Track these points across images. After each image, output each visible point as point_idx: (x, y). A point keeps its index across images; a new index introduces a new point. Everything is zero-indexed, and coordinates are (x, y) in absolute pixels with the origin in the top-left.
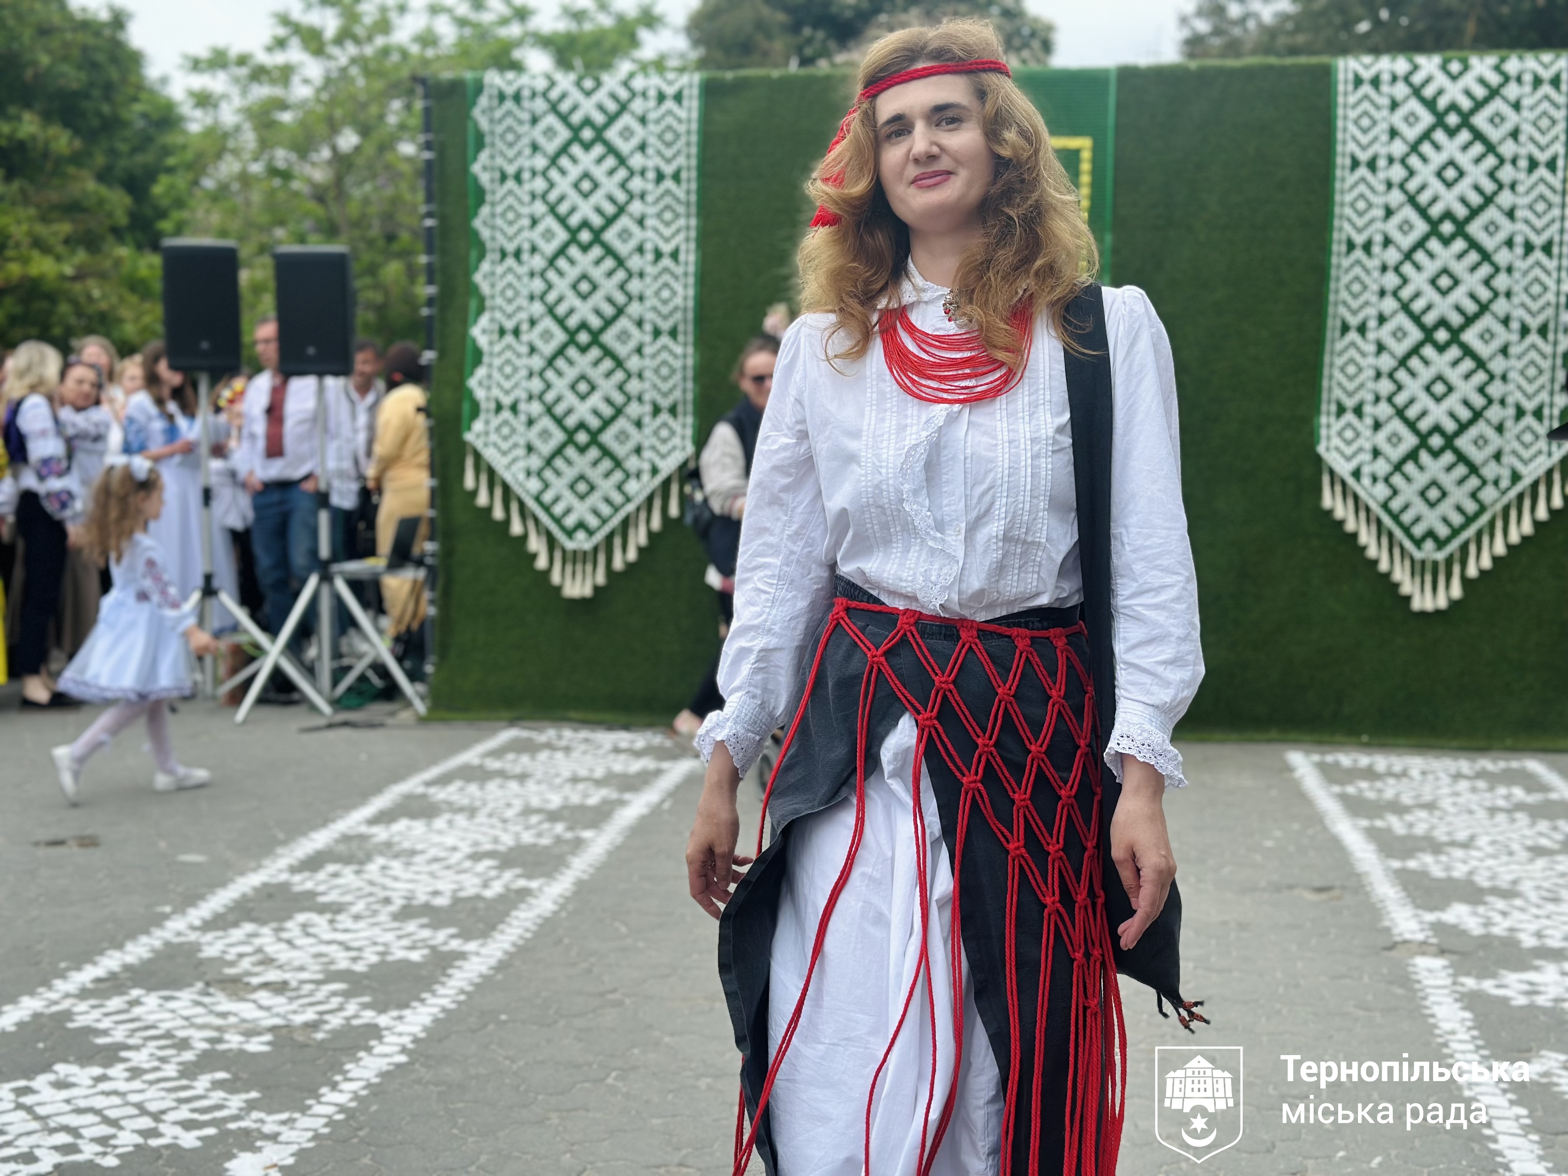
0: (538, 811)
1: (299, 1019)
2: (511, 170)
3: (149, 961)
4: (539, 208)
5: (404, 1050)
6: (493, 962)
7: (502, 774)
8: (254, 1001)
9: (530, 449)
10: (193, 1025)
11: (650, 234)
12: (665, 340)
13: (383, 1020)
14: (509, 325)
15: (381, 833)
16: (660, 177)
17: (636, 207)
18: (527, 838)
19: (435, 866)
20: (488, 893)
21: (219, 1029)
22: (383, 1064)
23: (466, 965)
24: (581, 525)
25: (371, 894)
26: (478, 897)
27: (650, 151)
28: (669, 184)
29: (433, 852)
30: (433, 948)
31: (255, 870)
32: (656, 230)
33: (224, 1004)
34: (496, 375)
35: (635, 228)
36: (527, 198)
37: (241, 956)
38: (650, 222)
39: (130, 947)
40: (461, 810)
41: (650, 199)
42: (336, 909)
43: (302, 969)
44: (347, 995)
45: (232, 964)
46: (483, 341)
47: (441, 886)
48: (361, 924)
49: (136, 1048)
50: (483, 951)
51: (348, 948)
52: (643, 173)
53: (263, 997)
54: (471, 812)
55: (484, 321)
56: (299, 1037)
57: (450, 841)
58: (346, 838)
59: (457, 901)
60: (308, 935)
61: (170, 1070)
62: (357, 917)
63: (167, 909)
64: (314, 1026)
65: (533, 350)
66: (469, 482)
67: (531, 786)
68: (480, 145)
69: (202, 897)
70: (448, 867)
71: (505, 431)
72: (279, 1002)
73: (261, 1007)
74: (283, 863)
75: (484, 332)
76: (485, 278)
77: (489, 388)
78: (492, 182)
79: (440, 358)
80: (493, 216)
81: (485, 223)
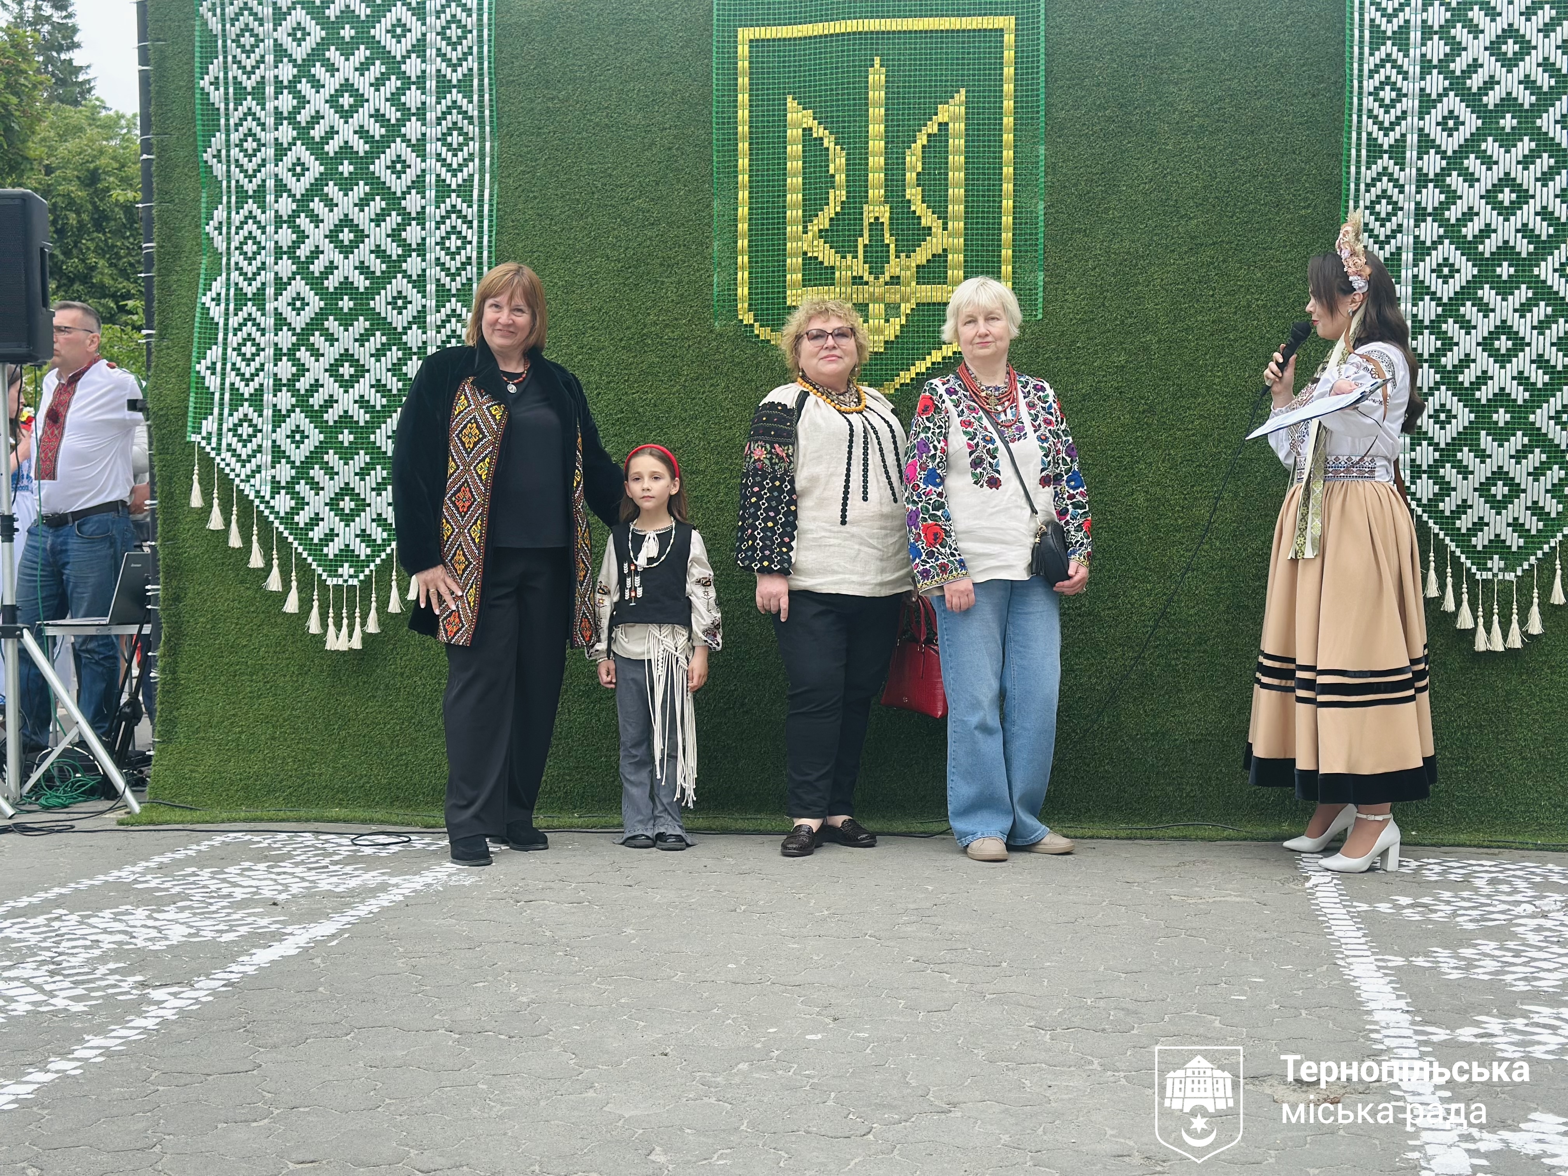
2: (249, 84)
4: (286, 133)
9: (278, 454)
11: (431, 162)
14: (250, 290)
16: (444, 86)
17: (413, 129)
24: (347, 554)
27: (430, 52)
28: (455, 95)
32: (439, 157)
34: (232, 355)
35: (410, 156)
36: (270, 121)
38: (432, 148)
41: (431, 116)
46: (216, 312)
52: (421, 82)
55: (218, 286)
65: (281, 322)
66: (196, 500)
68: (210, 53)
71: (245, 430)
75: (217, 300)
76: (219, 228)
77: (223, 374)
78: (227, 99)
79: (161, 337)
80: (228, 146)
81: (218, 156)
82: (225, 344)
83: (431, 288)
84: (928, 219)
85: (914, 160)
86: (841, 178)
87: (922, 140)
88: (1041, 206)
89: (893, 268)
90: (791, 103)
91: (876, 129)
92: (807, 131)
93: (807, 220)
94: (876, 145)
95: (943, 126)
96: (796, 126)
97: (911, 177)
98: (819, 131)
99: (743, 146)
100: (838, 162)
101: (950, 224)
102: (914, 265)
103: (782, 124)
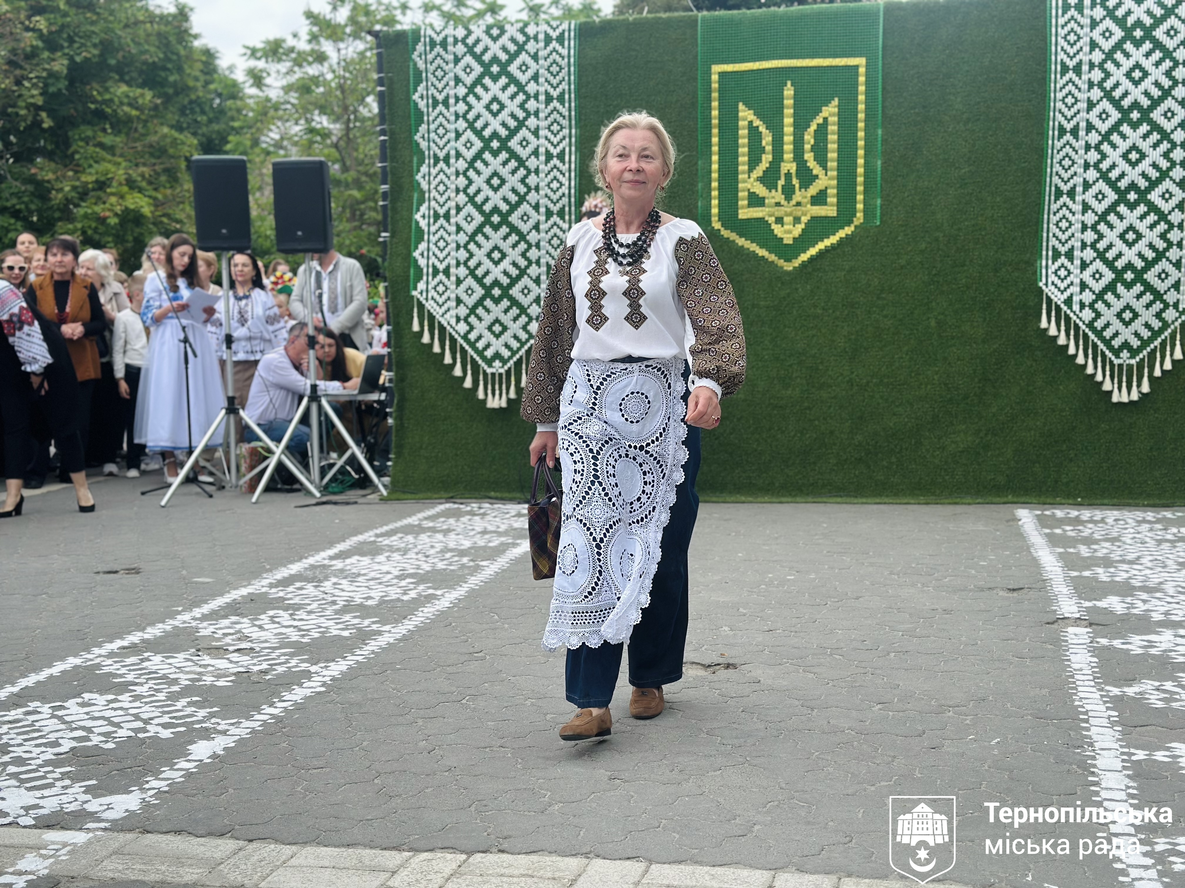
0: (452, 550)
1: (256, 668)
2: (440, 97)
3: (161, 637)
4: (462, 124)
5: (324, 684)
6: (398, 636)
7: (434, 530)
8: (228, 659)
9: (459, 301)
10: (182, 672)
11: (542, 141)
12: (555, 219)
13: (313, 669)
14: (442, 211)
15: (338, 564)
16: (549, 99)
17: (532, 122)
18: (441, 565)
19: (372, 583)
20: (405, 598)
21: (200, 673)
22: (308, 692)
23: (380, 638)
24: (497, 356)
25: (323, 599)
26: (398, 600)
27: (541, 80)
28: (555, 104)
29: (373, 575)
30: (359, 629)
31: (245, 586)
32: (546, 138)
33: (207, 660)
34: (432, 247)
35: (531, 138)
36: (452, 118)
37: (226, 635)
38: (542, 133)
39: (149, 630)
40: (398, 550)
41: (542, 115)
42: (297, 607)
43: (266, 641)
44: (292, 655)
45: (219, 640)
46: (423, 224)
47: (373, 594)
48: (313, 616)
49: (141, 684)
50: (393, 630)
51: (300, 630)
52: (536, 97)
53: (235, 657)
54: (405, 552)
55: (423, 209)
56: (254, 678)
57: (385, 568)
58: (313, 567)
59: (382, 602)
60: (274, 622)
61: (161, 696)
62: (310, 612)
63: (180, 609)
64: (265, 672)
65: (459, 229)
66: (416, 327)
67: (452, 536)
68: (418, 81)
69: (206, 602)
70: (380, 583)
71: (441, 288)
72: (245, 660)
73: (231, 662)
74: (265, 582)
75: (423, 217)
76: (424, 177)
77: (428, 258)
78: (428, 106)
79: (392, 236)
80: (429, 132)
81: (423, 137)
82: (429, 242)
83: (542, 210)
84: (817, 170)
85: (809, 138)
86: (769, 148)
87: (813, 127)
88: (879, 163)
89: (798, 196)
90: (741, 106)
91: (788, 121)
92: (751, 122)
93: (750, 170)
94: (788, 129)
95: (825, 119)
96: (744, 119)
97: (807, 147)
98: (757, 123)
99: (715, 131)
100: (767, 139)
101: (829, 173)
102: (809, 195)
103: (736, 118)
